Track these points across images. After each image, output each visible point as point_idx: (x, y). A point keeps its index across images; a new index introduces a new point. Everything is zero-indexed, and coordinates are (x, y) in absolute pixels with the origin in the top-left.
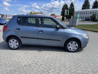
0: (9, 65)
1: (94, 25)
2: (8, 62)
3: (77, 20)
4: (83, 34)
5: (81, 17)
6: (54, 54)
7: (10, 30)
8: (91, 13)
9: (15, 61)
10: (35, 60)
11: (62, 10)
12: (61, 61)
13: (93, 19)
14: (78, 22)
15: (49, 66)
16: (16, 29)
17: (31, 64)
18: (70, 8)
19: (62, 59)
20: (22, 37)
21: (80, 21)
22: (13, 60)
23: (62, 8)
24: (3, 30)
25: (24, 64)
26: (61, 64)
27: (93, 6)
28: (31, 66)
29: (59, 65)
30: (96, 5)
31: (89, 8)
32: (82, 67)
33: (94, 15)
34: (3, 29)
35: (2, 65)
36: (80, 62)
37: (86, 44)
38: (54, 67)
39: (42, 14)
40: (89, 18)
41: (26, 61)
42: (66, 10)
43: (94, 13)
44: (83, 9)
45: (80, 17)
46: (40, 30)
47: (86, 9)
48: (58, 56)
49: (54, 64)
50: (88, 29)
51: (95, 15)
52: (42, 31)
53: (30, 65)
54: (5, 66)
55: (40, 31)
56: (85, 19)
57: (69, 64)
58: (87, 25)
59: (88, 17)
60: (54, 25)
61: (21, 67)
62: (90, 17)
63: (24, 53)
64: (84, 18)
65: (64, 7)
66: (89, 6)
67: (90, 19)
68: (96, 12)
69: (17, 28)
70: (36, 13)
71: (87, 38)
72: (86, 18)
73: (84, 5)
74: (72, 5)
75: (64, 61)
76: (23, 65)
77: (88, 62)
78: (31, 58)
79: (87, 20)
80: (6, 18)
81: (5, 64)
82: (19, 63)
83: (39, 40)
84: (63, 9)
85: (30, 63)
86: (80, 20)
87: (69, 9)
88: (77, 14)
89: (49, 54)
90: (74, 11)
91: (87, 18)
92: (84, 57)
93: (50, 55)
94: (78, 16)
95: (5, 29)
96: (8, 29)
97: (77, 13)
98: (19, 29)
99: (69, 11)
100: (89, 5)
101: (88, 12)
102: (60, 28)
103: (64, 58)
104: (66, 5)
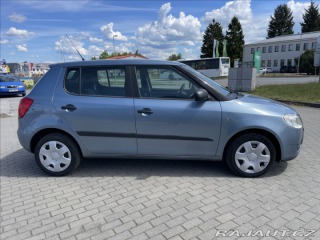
0: (29, 228)
1: (311, 85)
2: (27, 217)
3: (254, 70)
4: (286, 117)
5: (266, 62)
6: (182, 186)
7: (42, 112)
8: (298, 48)
9: (49, 215)
10: (117, 210)
11: (205, 42)
12: (205, 209)
13: (306, 65)
14: (257, 78)
15: (164, 227)
16: (63, 108)
17: (102, 221)
18: (228, 33)
19: (205, 201)
20: (81, 134)
21: (263, 75)
22: (41, 212)
23: (205, 37)
24: (20, 114)
25: (79, 224)
26: (205, 218)
27: (302, 25)
28: (103, 228)
29: (197, 222)
30: (313, 21)
31: (291, 33)
32: (275, 225)
33: (307, 52)
34: (20, 111)
35: (6, 228)
36: (269, 209)
37: (298, 148)
38: (180, 229)
39: (140, 55)
40: (293, 64)
41: (88, 214)
42: (216, 43)
43: (309, 48)
44: (271, 35)
45: (263, 62)
46: (141, 109)
47: (280, 34)
48: (193, 193)
49: (180, 218)
50: (292, 99)
51: (312, 52)
52: (147, 111)
53: (99, 226)
54: (14, 232)
55: (140, 112)
56: (278, 68)
57: (230, 216)
58: (288, 86)
59: (289, 62)
60: (185, 91)
61: (69, 234)
62: (296, 60)
63: (78, 188)
64: (275, 65)
65: (208, 31)
66: (290, 25)
67: (294, 67)
68: (314, 42)
69: (65, 105)
70: (119, 55)
71: (300, 127)
72: (282, 63)
73: (274, 24)
74: (235, 24)
75: (215, 206)
76: (76, 226)
77: (296, 209)
78: (102, 203)
79: (287, 69)
80: (24, 73)
81: (16, 226)
82: (64, 222)
83: (139, 140)
84: (208, 39)
85: (99, 218)
86: (265, 70)
87: (227, 38)
88: (253, 53)
89: (162, 188)
90: (243, 42)
91: (286, 64)
92: (281, 193)
93: (167, 191)
94: (258, 57)
95: (27, 110)
96: (35, 108)
97: (254, 48)
98: (71, 108)
99: (225, 43)
100: (290, 22)
101: (287, 45)
102: (208, 100)
103: (214, 199)
104: (217, 25)
